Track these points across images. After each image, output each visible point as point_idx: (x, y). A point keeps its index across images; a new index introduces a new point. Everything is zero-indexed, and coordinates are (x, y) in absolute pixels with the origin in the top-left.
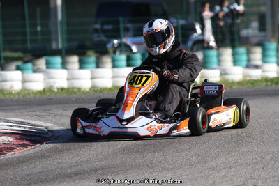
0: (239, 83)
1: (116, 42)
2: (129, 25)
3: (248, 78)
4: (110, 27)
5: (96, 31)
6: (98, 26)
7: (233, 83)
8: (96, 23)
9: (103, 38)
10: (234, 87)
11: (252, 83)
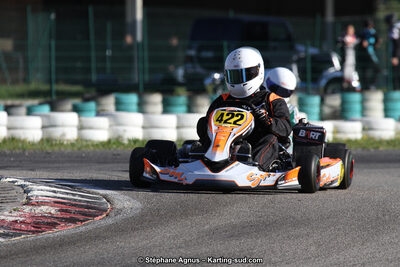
0: (390, 143)
1: (217, 76)
4: (209, 54)
5: (190, 59)
6: (192, 53)
7: (381, 142)
8: (190, 48)
9: (199, 70)
10: (381, 148)
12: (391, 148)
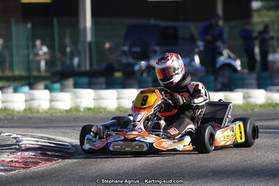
0: (261, 106)
1: (143, 63)
2: (157, 48)
3: (270, 102)
4: (137, 49)
5: (124, 53)
6: (126, 48)
7: (256, 105)
8: (124, 45)
9: (131, 60)
10: (256, 110)
11: (274, 106)
12: (262, 110)
